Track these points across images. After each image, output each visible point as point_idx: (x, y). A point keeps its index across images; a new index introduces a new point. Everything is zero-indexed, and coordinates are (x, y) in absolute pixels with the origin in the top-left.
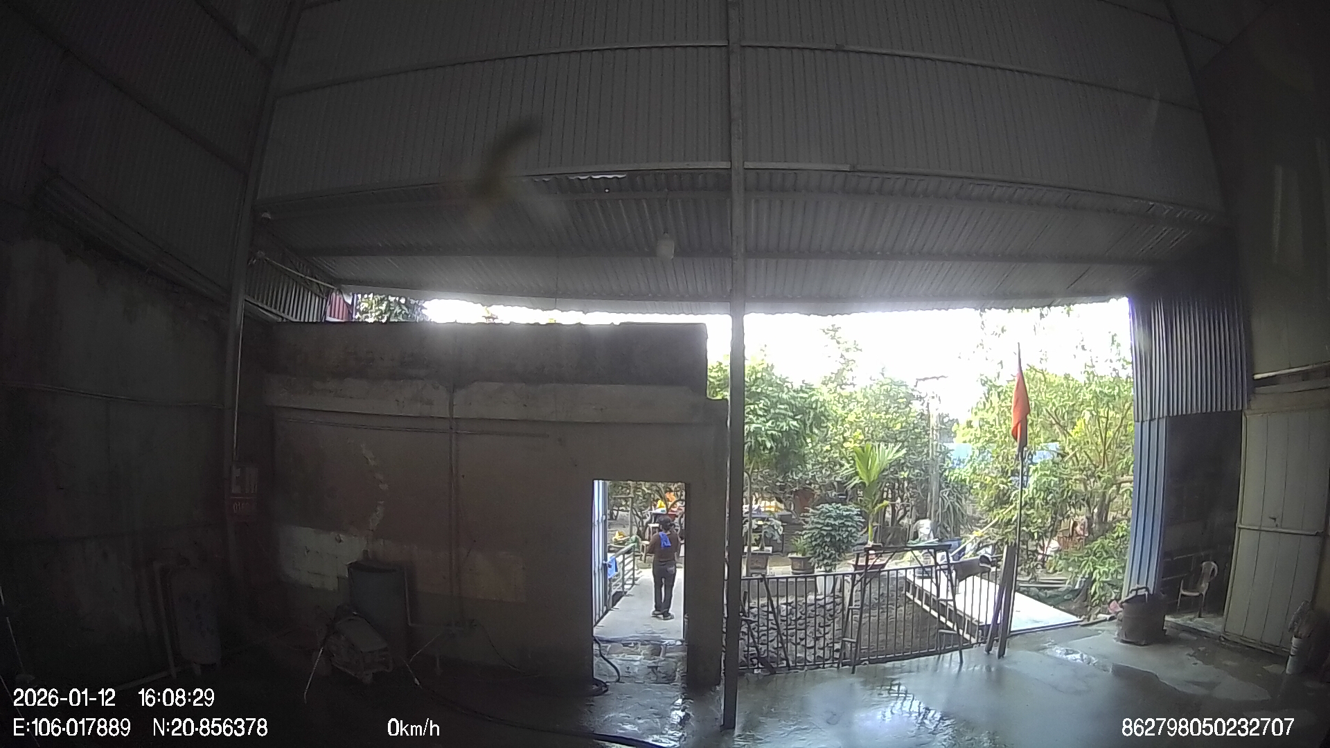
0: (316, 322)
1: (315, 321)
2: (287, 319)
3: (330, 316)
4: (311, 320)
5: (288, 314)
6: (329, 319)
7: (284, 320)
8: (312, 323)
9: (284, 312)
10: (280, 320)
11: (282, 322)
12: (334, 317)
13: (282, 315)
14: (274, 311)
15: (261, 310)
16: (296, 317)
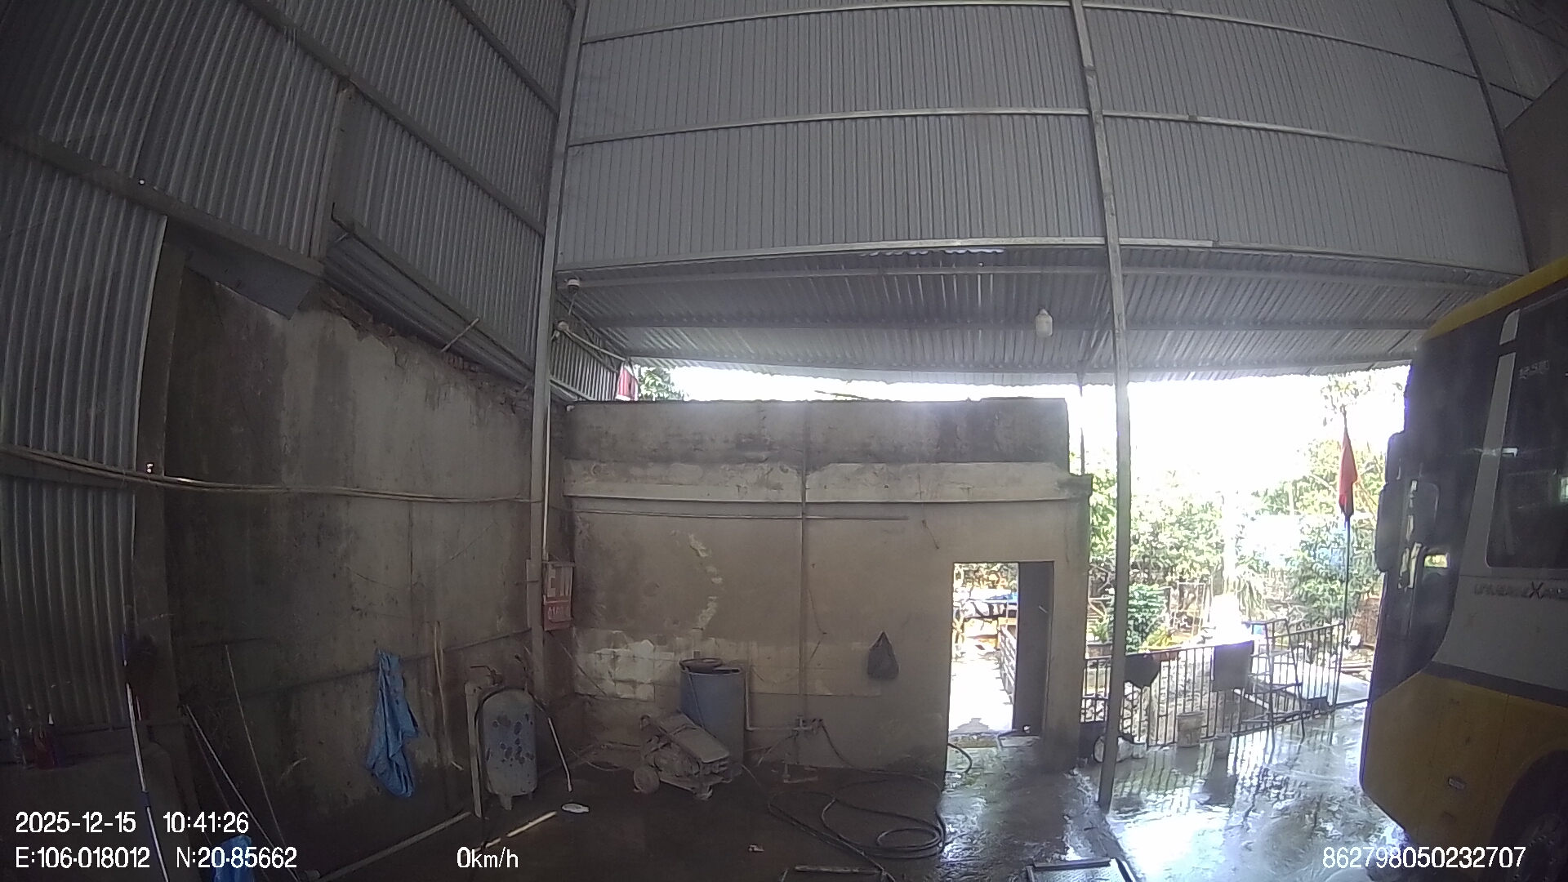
0: (608, 401)
1: (607, 399)
2: (583, 398)
3: (620, 394)
4: (603, 399)
5: (584, 391)
6: (619, 397)
7: (581, 399)
8: (605, 401)
9: (580, 389)
10: (576, 399)
11: (578, 402)
12: (623, 394)
13: (581, 393)
14: (573, 389)
15: (561, 389)
16: (590, 396)
